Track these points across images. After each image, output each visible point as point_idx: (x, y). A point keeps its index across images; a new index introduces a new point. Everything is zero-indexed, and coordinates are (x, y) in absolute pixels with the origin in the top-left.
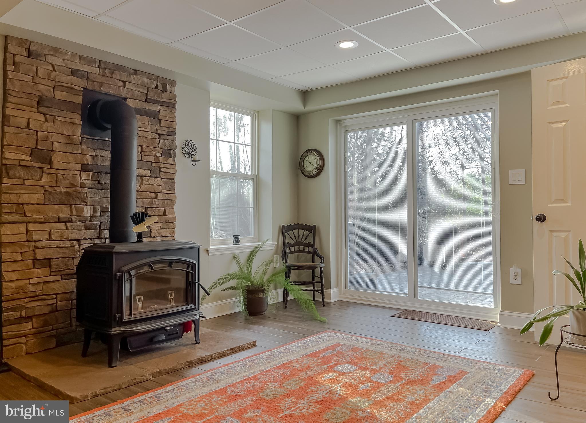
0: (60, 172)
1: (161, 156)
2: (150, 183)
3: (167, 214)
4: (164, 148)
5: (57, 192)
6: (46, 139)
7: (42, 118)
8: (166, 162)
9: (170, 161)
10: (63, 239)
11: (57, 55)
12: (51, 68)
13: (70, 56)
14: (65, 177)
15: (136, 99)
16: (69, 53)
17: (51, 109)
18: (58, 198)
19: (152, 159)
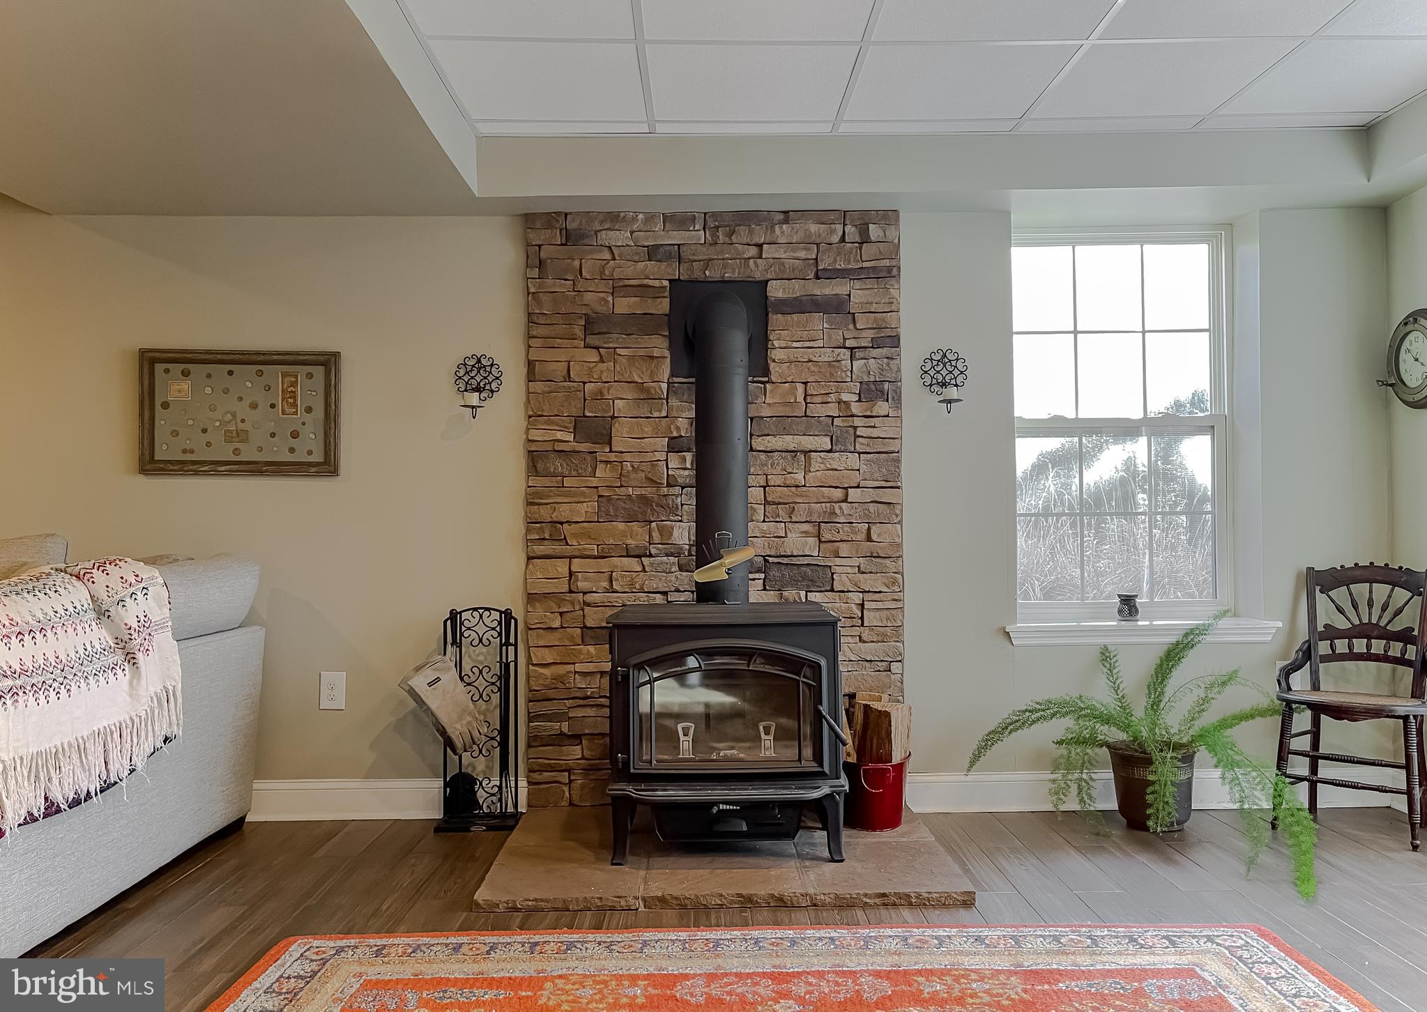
0: (627, 457)
1: (860, 400)
2: (828, 466)
3: (874, 537)
4: (866, 379)
5: (620, 497)
6: (599, 396)
7: (593, 356)
8: (869, 414)
9: (882, 407)
10: (634, 590)
11: (616, 227)
12: (607, 256)
13: (642, 221)
14: (636, 467)
15: (790, 278)
16: (641, 216)
17: (607, 335)
18: (625, 509)
19: (833, 410)
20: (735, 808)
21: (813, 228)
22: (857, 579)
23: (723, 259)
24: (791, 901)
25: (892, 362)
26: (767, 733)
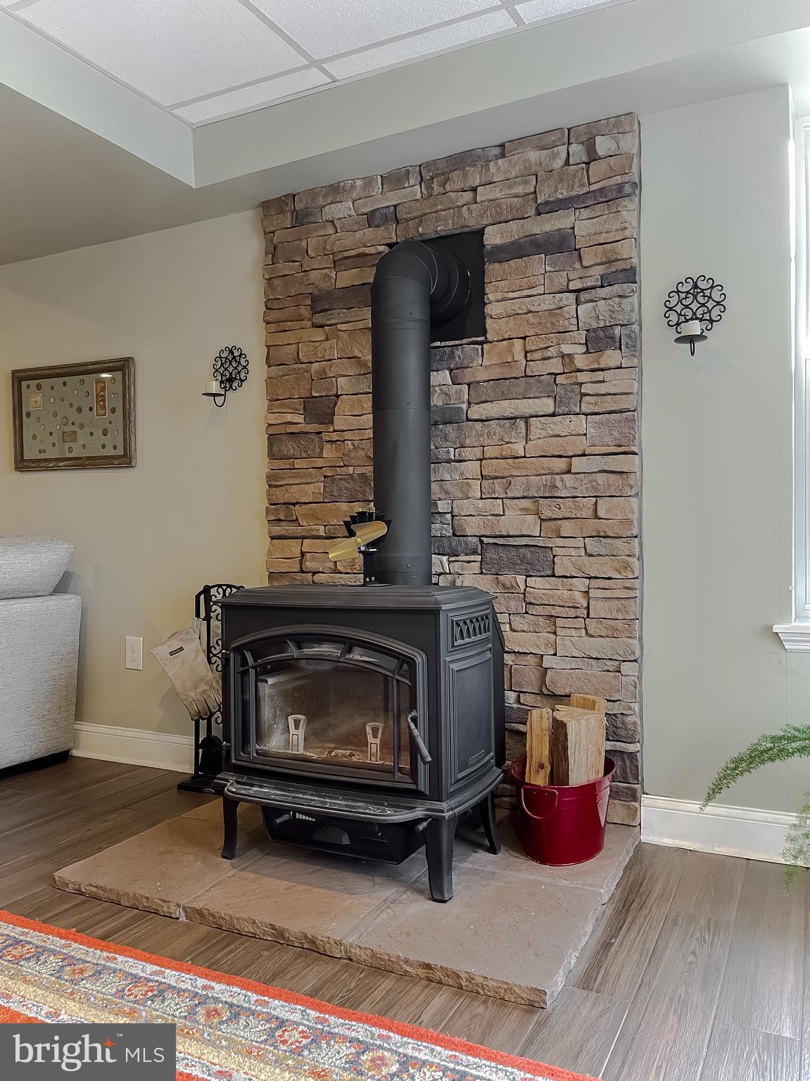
0: (348, 435)
1: (587, 352)
2: (549, 432)
3: (601, 513)
4: (594, 325)
5: (342, 477)
6: (323, 375)
7: (318, 335)
8: (596, 366)
10: (355, 571)
11: (338, 199)
12: (330, 230)
13: (361, 188)
14: (356, 445)
15: (507, 219)
16: (359, 183)
17: (329, 312)
18: (347, 489)
19: (555, 366)
20: (310, 819)
21: (533, 156)
22: (580, 563)
23: (437, 212)
24: (324, 947)
25: (624, 301)
26: (375, 736)
